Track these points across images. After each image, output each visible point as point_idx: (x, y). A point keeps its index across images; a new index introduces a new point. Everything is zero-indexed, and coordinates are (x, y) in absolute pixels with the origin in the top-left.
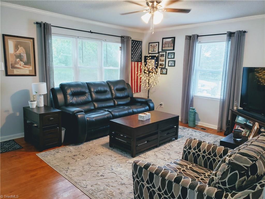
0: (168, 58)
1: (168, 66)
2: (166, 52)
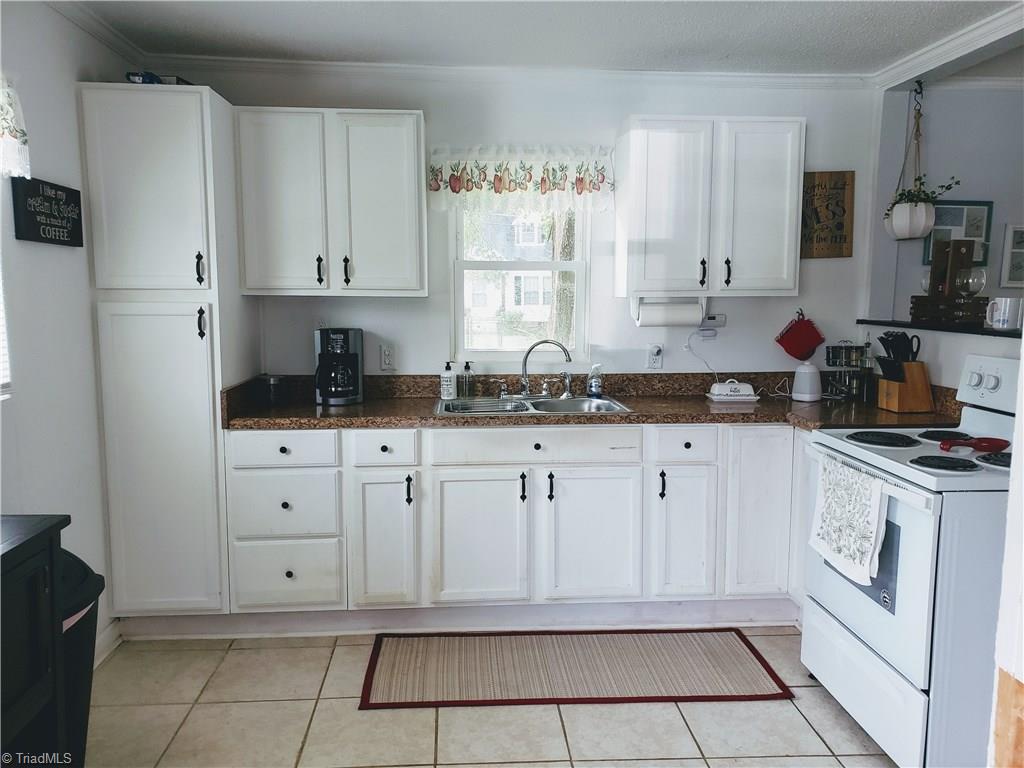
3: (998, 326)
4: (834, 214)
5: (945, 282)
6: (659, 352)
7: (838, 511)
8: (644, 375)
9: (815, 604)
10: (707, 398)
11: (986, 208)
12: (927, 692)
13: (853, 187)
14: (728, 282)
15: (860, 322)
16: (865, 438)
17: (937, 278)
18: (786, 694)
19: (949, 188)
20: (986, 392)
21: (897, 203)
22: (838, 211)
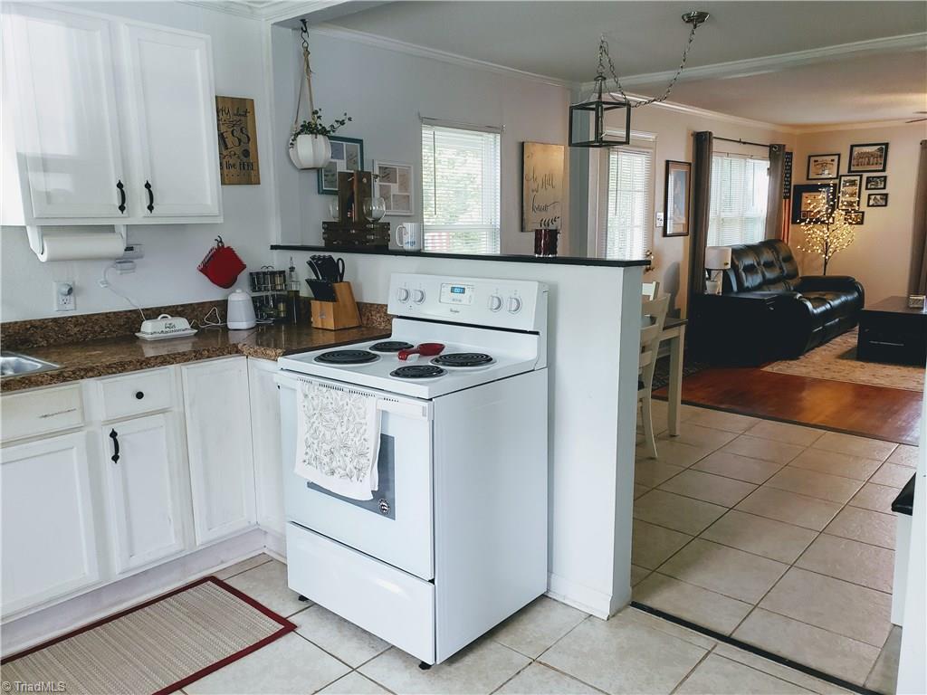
0: (867, 189)
1: (868, 206)
2: (861, 176)
3: (408, 247)
4: (240, 140)
5: (351, 209)
6: (70, 291)
7: (328, 437)
8: (55, 320)
9: (299, 529)
10: (138, 338)
11: (358, 145)
12: (432, 581)
13: (254, 114)
14: (151, 208)
15: (273, 247)
16: (332, 358)
17: (345, 206)
18: (289, 627)
19: (342, 123)
20: (414, 305)
21: (299, 133)
22: (244, 139)
